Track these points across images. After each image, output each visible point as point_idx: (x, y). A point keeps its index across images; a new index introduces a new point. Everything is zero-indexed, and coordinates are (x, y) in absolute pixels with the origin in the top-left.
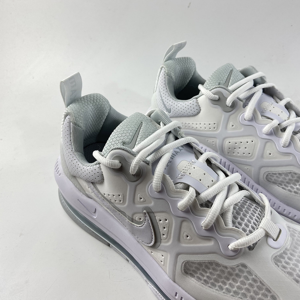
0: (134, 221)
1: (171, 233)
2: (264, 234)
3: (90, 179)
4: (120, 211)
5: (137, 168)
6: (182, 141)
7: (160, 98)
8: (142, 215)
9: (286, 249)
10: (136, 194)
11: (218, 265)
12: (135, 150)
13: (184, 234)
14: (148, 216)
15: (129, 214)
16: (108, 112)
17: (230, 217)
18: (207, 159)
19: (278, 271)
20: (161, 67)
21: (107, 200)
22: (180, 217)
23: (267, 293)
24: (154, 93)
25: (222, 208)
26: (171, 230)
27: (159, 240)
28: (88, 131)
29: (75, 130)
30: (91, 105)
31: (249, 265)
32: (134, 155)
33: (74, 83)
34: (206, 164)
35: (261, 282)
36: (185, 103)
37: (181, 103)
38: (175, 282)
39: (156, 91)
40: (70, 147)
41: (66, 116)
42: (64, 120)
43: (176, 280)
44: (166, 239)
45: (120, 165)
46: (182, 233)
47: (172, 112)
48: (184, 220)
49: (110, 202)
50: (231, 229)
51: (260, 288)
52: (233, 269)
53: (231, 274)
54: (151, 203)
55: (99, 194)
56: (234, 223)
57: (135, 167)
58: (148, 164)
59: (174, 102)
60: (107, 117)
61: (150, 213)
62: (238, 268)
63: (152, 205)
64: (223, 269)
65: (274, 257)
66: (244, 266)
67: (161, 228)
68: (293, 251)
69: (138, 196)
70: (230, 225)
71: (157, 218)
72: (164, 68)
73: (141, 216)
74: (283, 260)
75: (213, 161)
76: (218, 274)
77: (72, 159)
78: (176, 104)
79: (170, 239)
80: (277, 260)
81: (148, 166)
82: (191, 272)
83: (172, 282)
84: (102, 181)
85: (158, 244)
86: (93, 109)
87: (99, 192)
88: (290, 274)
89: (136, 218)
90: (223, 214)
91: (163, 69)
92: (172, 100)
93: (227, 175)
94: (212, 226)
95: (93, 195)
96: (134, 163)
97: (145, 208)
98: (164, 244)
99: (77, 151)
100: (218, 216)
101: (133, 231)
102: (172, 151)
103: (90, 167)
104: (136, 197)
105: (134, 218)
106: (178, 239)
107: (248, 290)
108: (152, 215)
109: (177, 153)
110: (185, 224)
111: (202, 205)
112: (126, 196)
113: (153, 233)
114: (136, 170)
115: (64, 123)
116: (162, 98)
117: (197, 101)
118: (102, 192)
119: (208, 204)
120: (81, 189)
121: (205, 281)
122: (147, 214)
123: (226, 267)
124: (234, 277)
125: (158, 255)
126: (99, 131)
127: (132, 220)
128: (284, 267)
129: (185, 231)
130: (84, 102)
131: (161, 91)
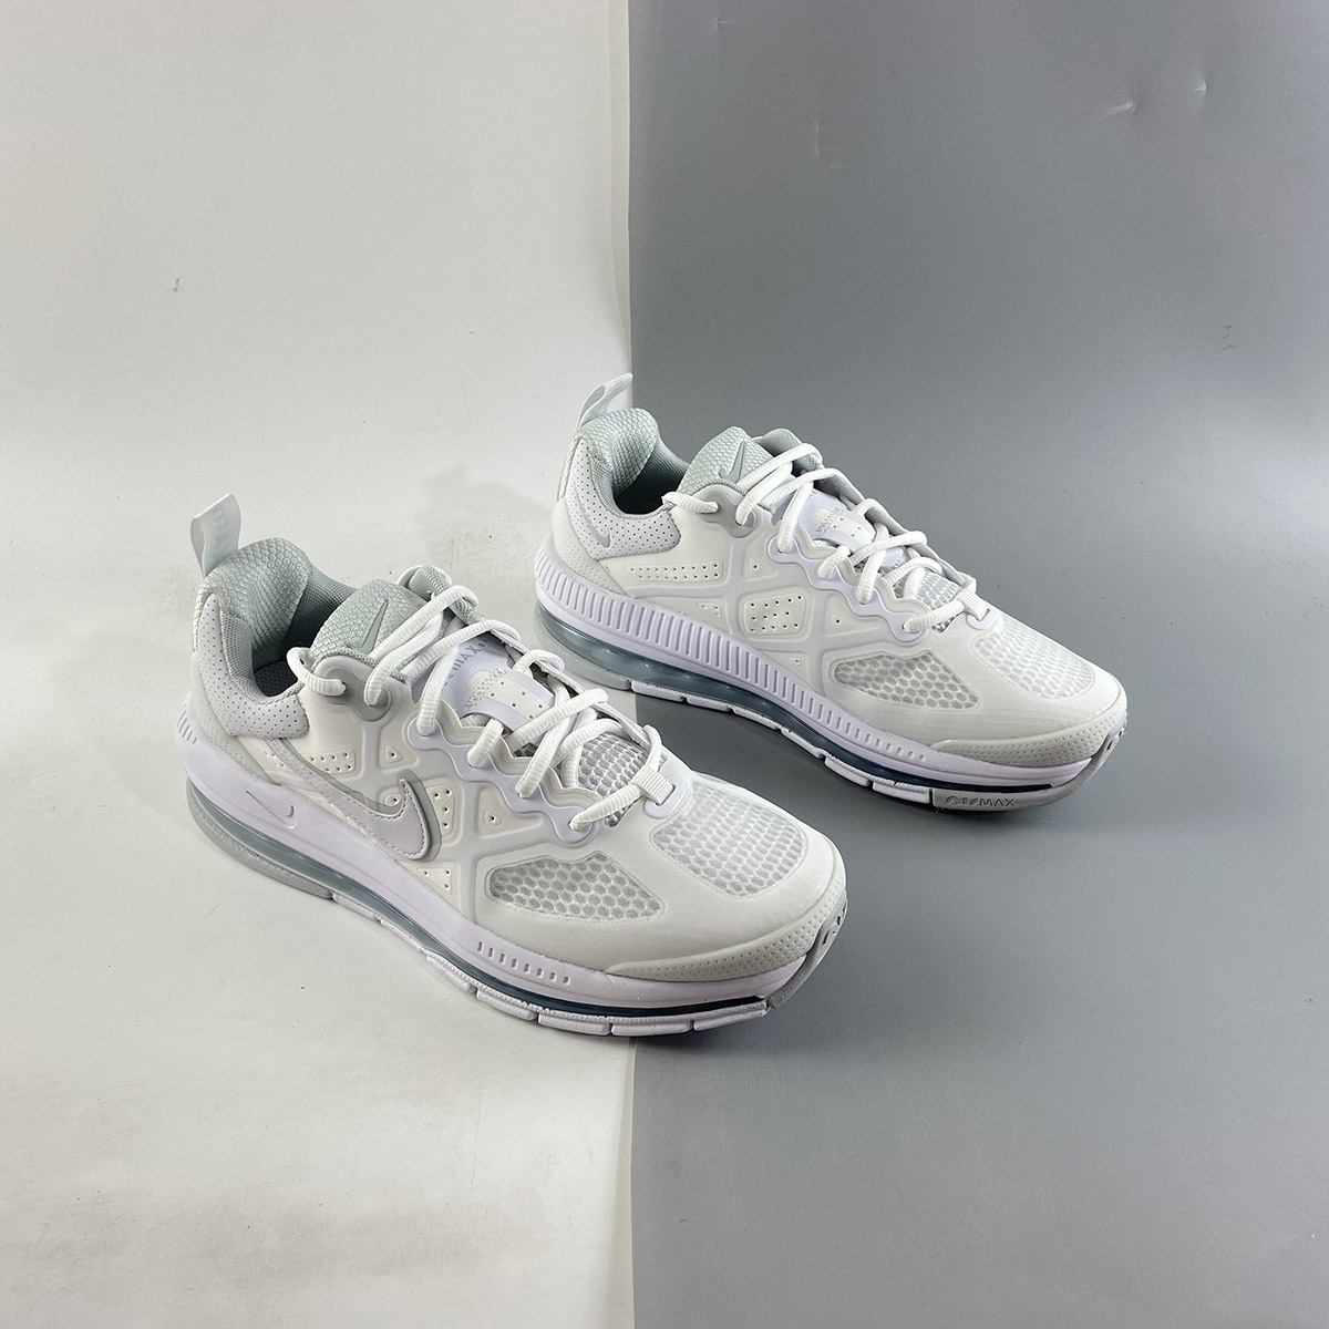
0: (382, 807)
1: (459, 817)
2: (637, 794)
3: (278, 731)
4: (348, 792)
5: (379, 691)
6: (475, 629)
8: (396, 790)
9: (680, 818)
10: (382, 747)
11: (553, 864)
12: (373, 655)
13: (484, 815)
14: (410, 790)
15: (369, 793)
16: (306, 580)
17: (574, 769)
18: (533, 664)
19: (664, 857)
20: (577, 435)
21: (320, 773)
22: (475, 782)
23: (642, 899)
24: (557, 500)
25: (557, 754)
26: (459, 812)
27: (436, 838)
28: (259, 630)
29: (231, 626)
30: (265, 567)
31: (608, 853)
32: (373, 665)
33: (223, 520)
34: (530, 674)
35: (631, 882)
36: (643, 522)
37: (633, 522)
38: (476, 923)
39: (564, 495)
40: (221, 665)
41: (206, 597)
42: (202, 606)
43: (479, 919)
44: (451, 831)
45: (344, 687)
46: (480, 815)
48: (483, 785)
49: (324, 775)
50: (575, 791)
51: (629, 893)
52: (581, 866)
53: (577, 877)
54: (414, 761)
55: (298, 762)
56: (581, 780)
57: (373, 688)
58: (403, 681)
59: (615, 519)
60: (304, 592)
61: (413, 783)
62: (590, 862)
63: (415, 764)
64: (564, 870)
65: (655, 832)
66: (600, 857)
67: (438, 812)
68: (694, 820)
69: (386, 750)
70: (575, 785)
71: (430, 791)
72: (586, 441)
73: (394, 792)
74: (672, 838)
75: (546, 668)
76: (555, 882)
77: (228, 693)
78: (621, 525)
79: (458, 830)
80: (660, 838)
81: (404, 686)
82: (506, 891)
83: (472, 925)
84: (304, 731)
85: (435, 847)
86: (269, 576)
87: (298, 757)
88: (685, 860)
89: (386, 799)
90: (560, 766)
91: (582, 441)
92: (610, 517)
93: (573, 693)
94: (538, 790)
95: (283, 773)
96: (372, 680)
97: (402, 774)
98: (447, 845)
99: (237, 674)
100: (549, 771)
101: (382, 836)
102: (455, 650)
103: (273, 704)
104: (382, 752)
105: (381, 801)
106: (475, 827)
107: (609, 901)
108: (416, 785)
109: (466, 657)
110: (485, 794)
111: (518, 754)
112: (360, 750)
113: (423, 826)
114: (378, 695)
115: (201, 614)
117: (670, 515)
118: (306, 757)
119: (530, 750)
120: (254, 767)
121: (532, 902)
122: (407, 786)
123: (567, 865)
124: (584, 881)
125: (437, 873)
126: (286, 629)
127: (378, 806)
128: (673, 849)
129: (486, 808)
130: (247, 562)
131: (581, 493)
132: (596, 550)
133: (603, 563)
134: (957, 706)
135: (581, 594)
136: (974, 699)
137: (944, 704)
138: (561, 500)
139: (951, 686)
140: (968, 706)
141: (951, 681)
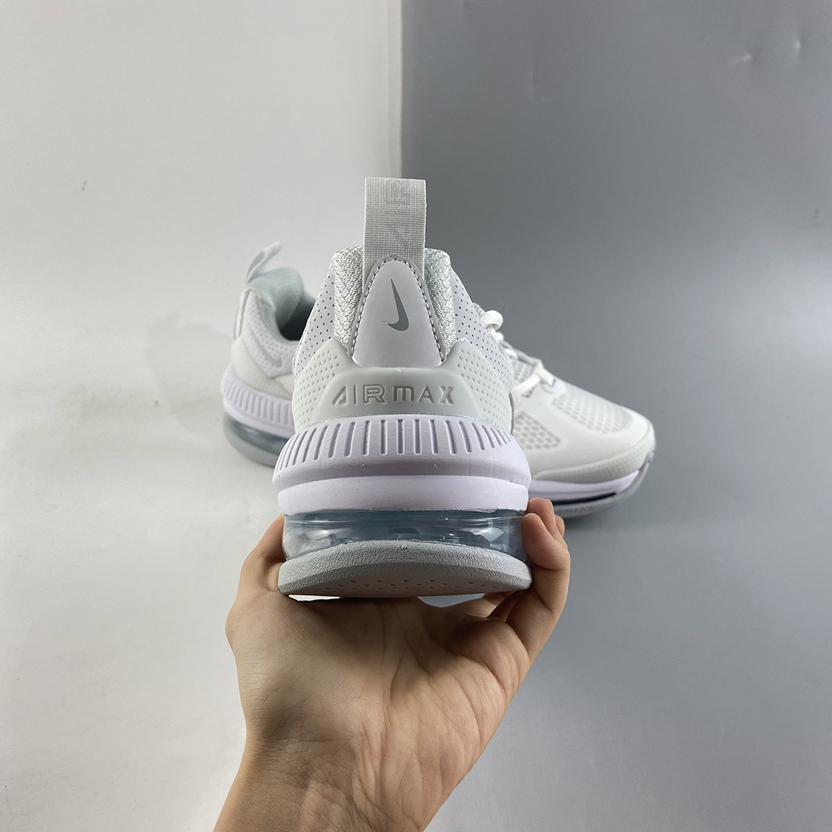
7: (256, 344)
20: (246, 290)
24: (235, 338)
39: (240, 334)
47: (283, 364)
59: (284, 346)
72: (254, 292)
78: (289, 349)
91: (251, 293)
92: (279, 343)
116: (259, 343)
131: (255, 330)
132: (270, 370)
133: (278, 380)
134: (547, 447)
135: (263, 404)
136: (558, 440)
137: (538, 447)
138: (238, 339)
139: (541, 434)
140: (555, 445)
141: (541, 430)
